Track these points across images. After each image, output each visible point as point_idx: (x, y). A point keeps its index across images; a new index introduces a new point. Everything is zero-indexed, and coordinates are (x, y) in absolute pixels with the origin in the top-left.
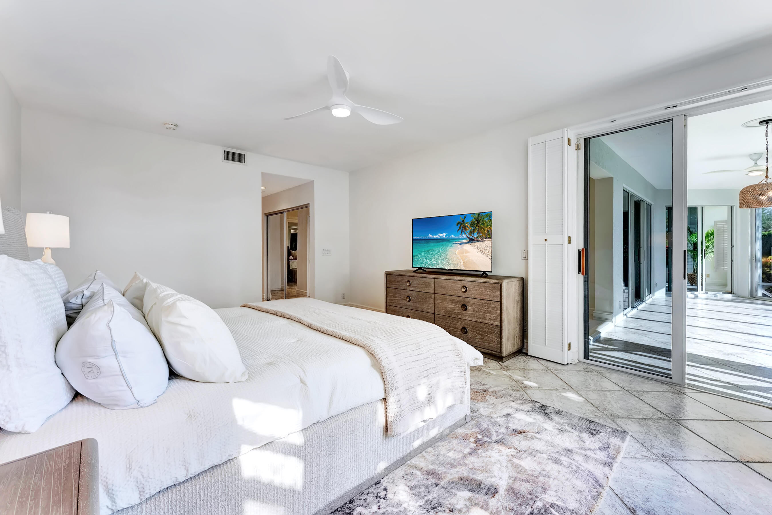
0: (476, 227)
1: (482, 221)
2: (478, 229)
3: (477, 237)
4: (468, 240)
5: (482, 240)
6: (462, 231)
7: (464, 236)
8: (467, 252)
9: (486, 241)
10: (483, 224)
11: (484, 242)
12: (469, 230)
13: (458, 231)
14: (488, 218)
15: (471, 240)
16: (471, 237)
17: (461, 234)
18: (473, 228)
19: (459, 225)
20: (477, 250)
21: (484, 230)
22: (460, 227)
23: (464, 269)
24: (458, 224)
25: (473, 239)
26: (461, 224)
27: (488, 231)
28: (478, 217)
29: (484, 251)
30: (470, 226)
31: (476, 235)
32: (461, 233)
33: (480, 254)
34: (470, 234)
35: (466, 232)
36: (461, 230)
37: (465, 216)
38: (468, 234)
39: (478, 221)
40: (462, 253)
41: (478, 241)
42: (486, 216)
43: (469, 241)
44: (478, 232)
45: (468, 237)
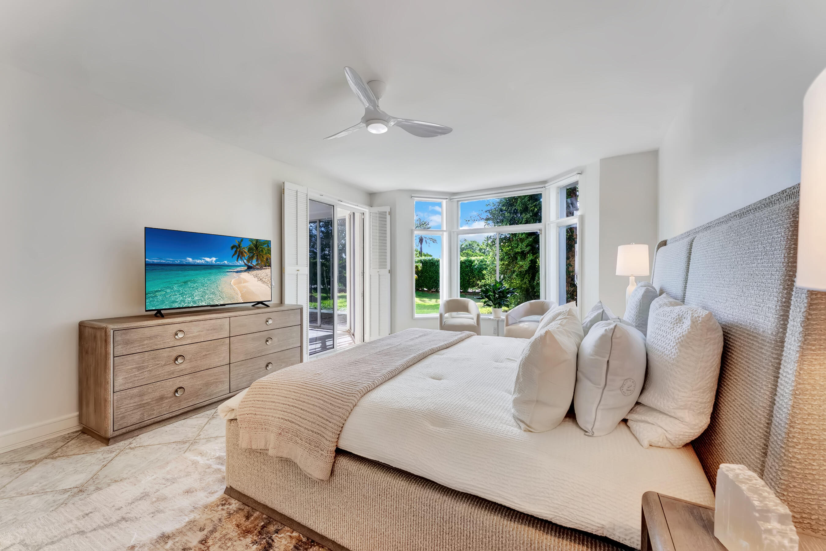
0: (254, 254)
1: (262, 248)
2: (257, 256)
3: (257, 265)
4: (246, 268)
5: (261, 268)
6: (238, 256)
7: (241, 262)
8: (245, 281)
9: (265, 269)
10: (262, 251)
11: (263, 271)
12: (246, 256)
13: (233, 256)
14: (266, 245)
15: (250, 268)
16: (250, 264)
17: (237, 261)
18: (251, 255)
19: (235, 249)
20: (256, 279)
21: (263, 257)
22: (236, 252)
23: (243, 302)
24: (232, 248)
25: (252, 267)
26: (237, 248)
27: (267, 259)
28: (256, 243)
29: (264, 280)
30: (248, 251)
31: (254, 263)
32: (238, 259)
33: (260, 283)
34: (248, 261)
35: (243, 258)
36: (236, 256)
37: (242, 240)
38: (245, 261)
39: (256, 246)
40: (240, 283)
41: (258, 269)
42: (264, 244)
43: (248, 268)
44: (257, 260)
45: (246, 264)
